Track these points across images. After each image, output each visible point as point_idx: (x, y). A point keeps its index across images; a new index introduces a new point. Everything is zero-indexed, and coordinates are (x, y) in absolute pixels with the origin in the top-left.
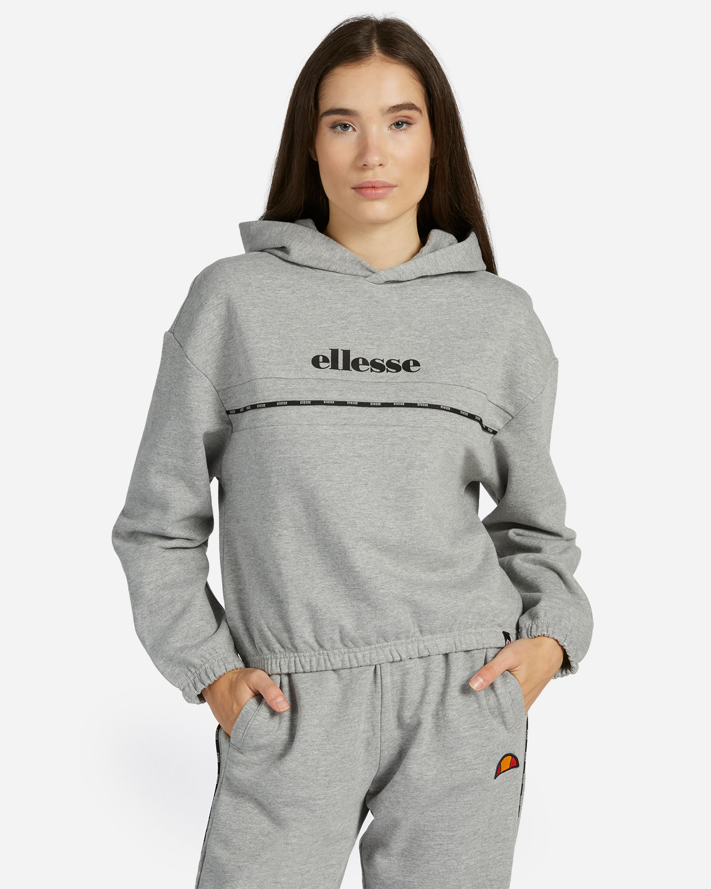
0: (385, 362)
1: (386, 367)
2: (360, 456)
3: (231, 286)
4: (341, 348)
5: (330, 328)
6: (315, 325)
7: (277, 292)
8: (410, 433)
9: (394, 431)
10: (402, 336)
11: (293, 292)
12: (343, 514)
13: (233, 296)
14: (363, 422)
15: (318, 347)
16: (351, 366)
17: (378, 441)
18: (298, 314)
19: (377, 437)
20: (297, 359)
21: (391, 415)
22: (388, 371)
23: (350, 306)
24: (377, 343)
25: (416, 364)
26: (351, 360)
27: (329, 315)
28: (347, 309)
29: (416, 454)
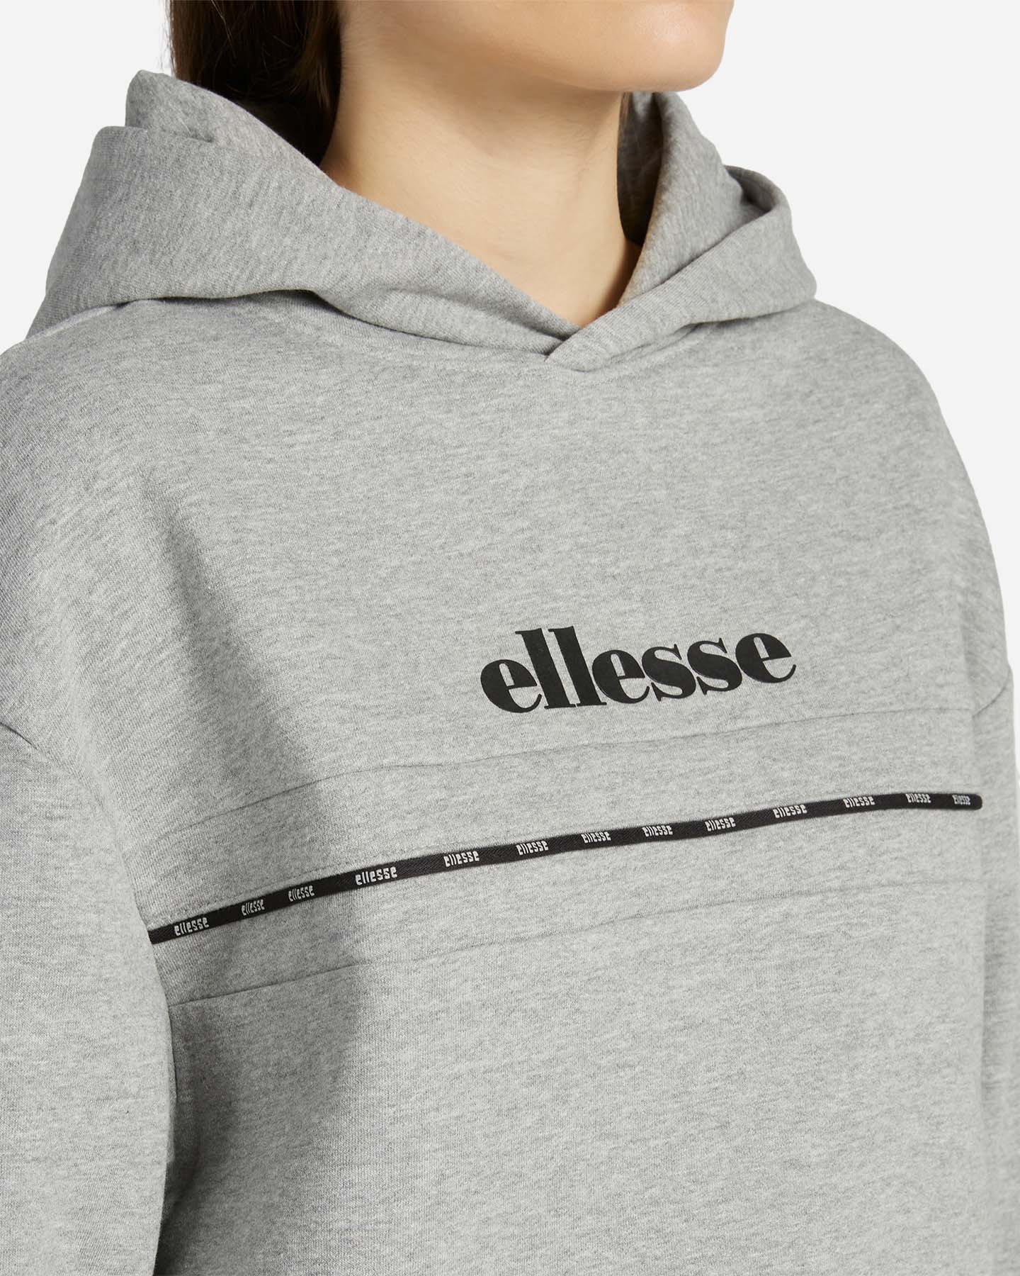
0: (684, 652)
1: (695, 675)
2: (689, 1027)
3: (139, 439)
4: (547, 623)
5: (489, 554)
6: (442, 547)
7: (287, 440)
8: (837, 918)
9: (787, 915)
10: (696, 552)
11: (338, 435)
12: (658, 1253)
13: (157, 474)
14: (687, 897)
15: (478, 629)
16: (597, 688)
17: (740, 961)
18: (378, 513)
19: (734, 945)
20: (440, 691)
21: (769, 854)
22: (705, 688)
23: (523, 462)
24: (637, 589)
25: (777, 650)
26: (589, 664)
27: (471, 501)
28: (518, 475)
29: (864, 991)
